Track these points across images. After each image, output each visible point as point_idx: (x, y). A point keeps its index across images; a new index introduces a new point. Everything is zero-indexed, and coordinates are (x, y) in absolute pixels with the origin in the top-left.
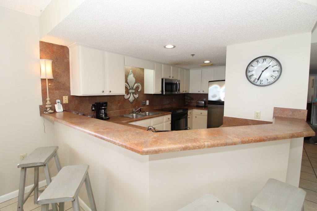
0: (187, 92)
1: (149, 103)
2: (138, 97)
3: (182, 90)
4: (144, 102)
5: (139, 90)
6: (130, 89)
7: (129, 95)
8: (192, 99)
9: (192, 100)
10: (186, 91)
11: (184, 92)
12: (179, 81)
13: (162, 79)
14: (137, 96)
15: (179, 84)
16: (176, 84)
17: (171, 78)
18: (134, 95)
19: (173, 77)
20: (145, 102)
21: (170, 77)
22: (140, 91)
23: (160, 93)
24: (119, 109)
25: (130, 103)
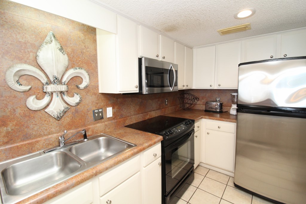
0: (189, 88)
1: (114, 114)
2: (78, 104)
3: (182, 83)
4: (98, 113)
5: (82, 86)
6: (49, 83)
7: (47, 99)
8: (197, 99)
9: (196, 101)
10: (187, 86)
11: (184, 88)
12: (176, 66)
13: (140, 60)
14: (74, 100)
15: (176, 71)
16: (171, 71)
17: (160, 59)
18: (66, 98)
19: (164, 58)
20: (102, 112)
21: (158, 56)
22: (86, 87)
23: (137, 91)
24: (6, 143)
25: (51, 120)
